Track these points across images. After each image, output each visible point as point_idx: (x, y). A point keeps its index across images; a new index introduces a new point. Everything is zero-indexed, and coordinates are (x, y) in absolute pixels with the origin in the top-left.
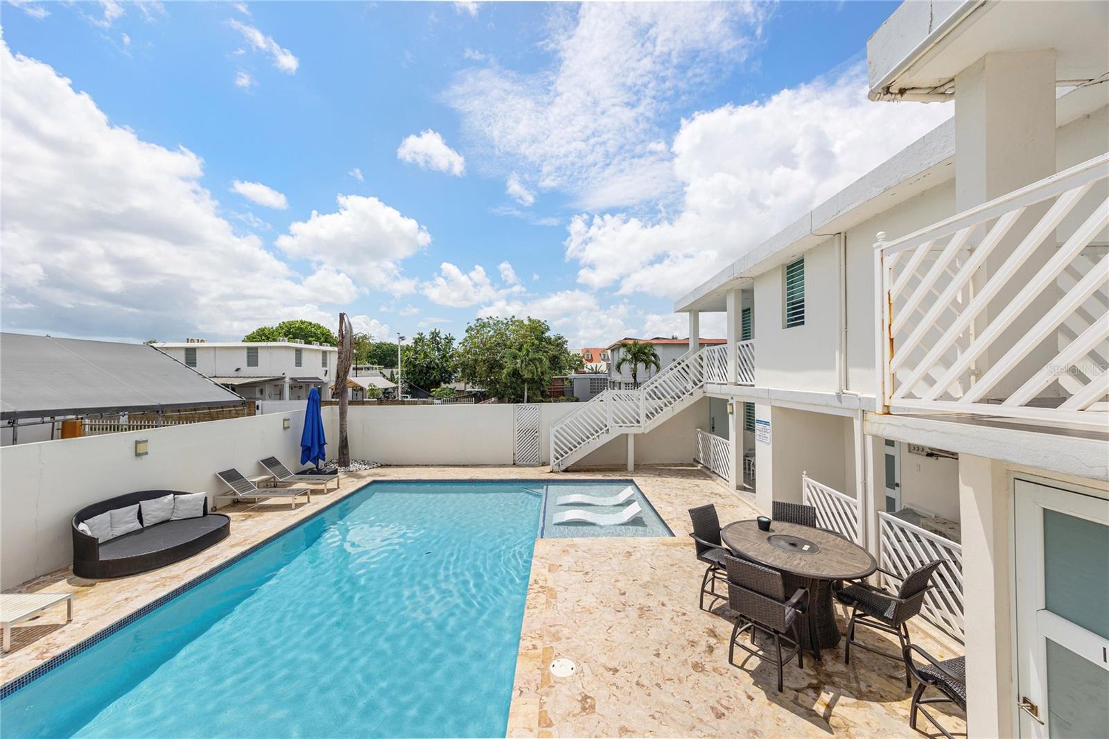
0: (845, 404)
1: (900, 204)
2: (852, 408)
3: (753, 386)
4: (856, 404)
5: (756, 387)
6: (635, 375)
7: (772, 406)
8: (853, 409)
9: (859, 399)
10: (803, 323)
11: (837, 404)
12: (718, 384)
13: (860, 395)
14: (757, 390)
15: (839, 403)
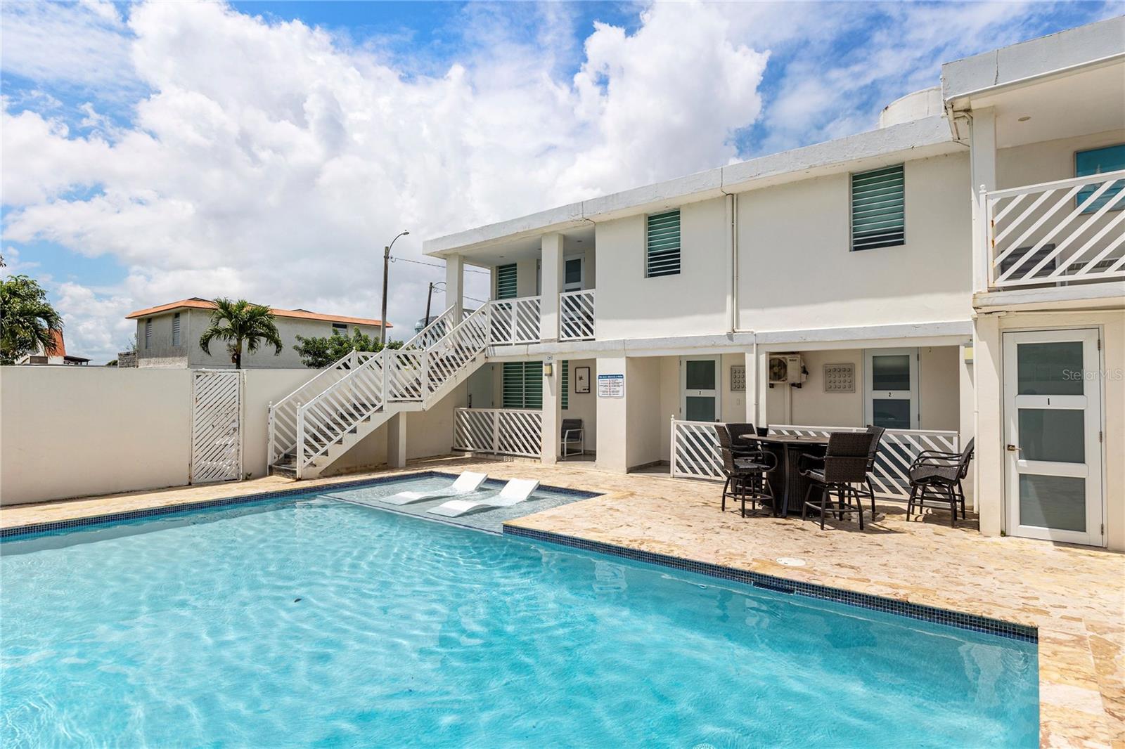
0: (736, 342)
1: (795, 182)
2: (745, 343)
3: (594, 340)
4: (752, 339)
5: (596, 340)
6: (239, 357)
7: (627, 357)
8: (748, 345)
9: (755, 335)
10: (679, 272)
11: (728, 342)
12: (516, 344)
13: (757, 332)
14: (598, 342)
15: (731, 342)
